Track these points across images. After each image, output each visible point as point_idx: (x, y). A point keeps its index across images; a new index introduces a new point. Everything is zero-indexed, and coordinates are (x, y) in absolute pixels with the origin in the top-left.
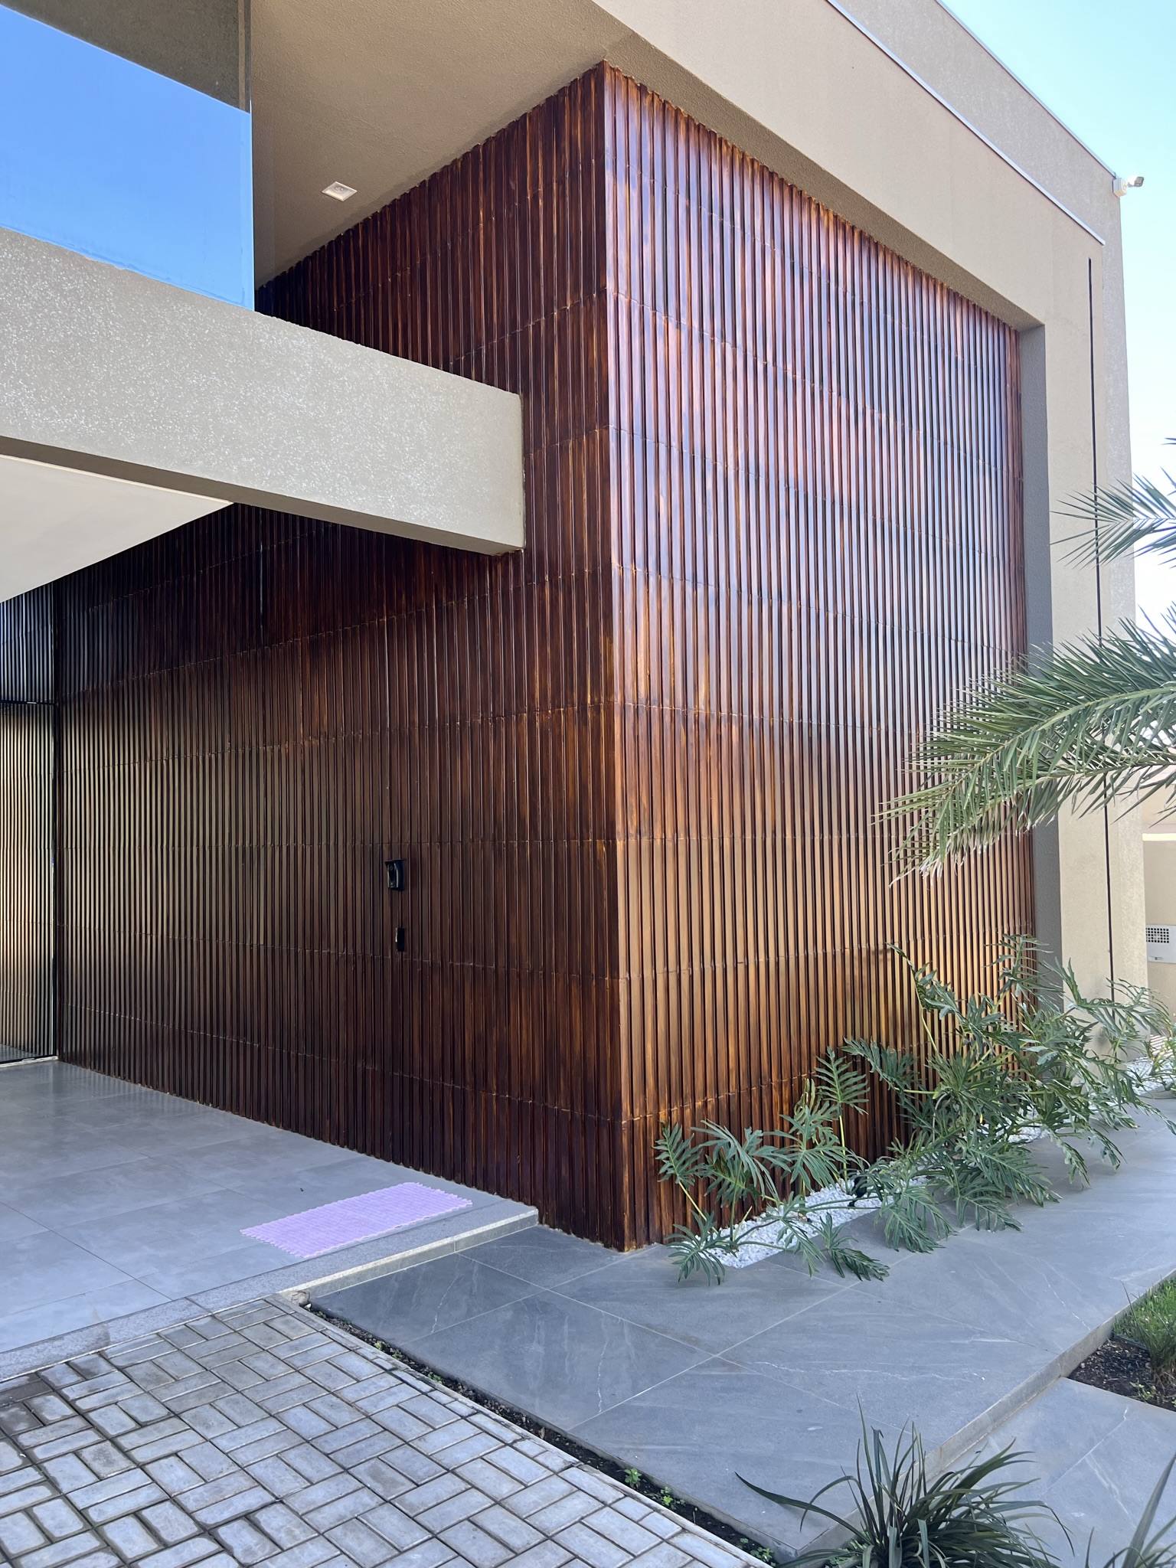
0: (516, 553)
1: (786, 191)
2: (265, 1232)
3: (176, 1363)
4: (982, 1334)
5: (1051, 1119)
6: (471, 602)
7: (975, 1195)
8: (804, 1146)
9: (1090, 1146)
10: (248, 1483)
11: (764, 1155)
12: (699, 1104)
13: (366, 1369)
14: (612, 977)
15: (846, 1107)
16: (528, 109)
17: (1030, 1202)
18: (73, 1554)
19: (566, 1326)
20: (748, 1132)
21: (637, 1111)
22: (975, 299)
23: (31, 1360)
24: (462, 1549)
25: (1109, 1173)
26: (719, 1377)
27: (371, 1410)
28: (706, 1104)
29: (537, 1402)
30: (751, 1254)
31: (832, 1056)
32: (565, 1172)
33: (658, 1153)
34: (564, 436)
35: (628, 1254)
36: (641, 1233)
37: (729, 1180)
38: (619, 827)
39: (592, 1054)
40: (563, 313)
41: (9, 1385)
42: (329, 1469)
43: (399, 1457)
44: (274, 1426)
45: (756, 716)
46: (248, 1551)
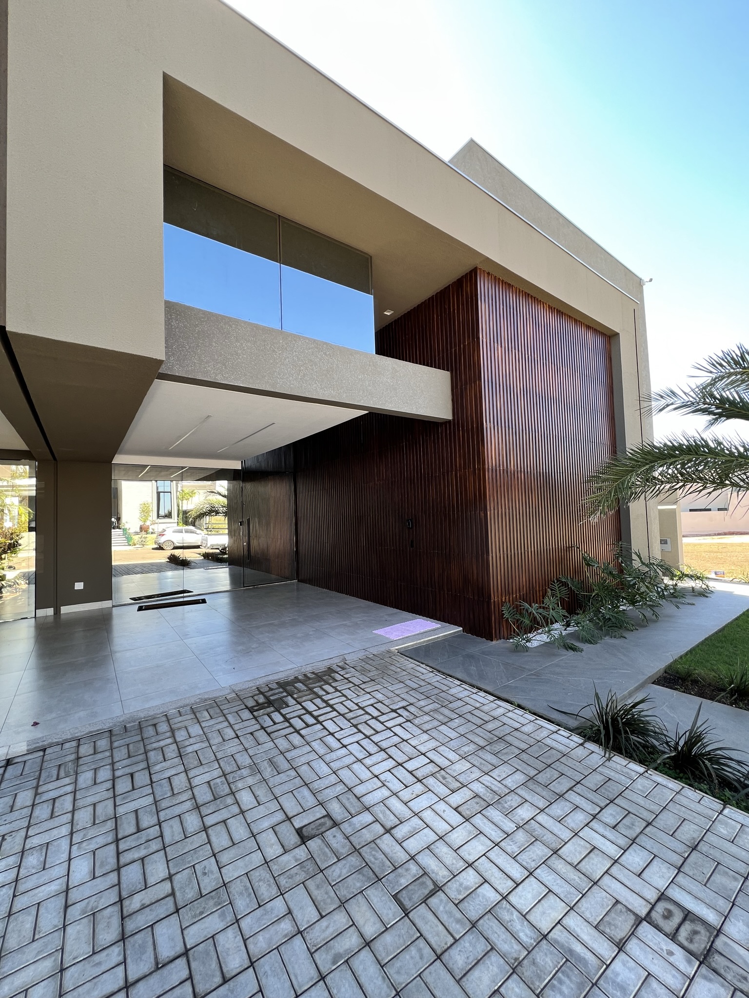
0: (449, 421)
1: (533, 299)
2: (380, 632)
3: (367, 667)
4: (620, 669)
5: (633, 602)
6: (434, 436)
7: (609, 627)
8: (551, 610)
9: (648, 613)
10: (401, 699)
11: (540, 612)
12: (514, 596)
13: (424, 671)
14: (487, 555)
15: (560, 597)
16: (451, 283)
17: (628, 630)
18: (358, 715)
19: (481, 662)
20: (533, 604)
21: (496, 598)
22: (595, 327)
23: (327, 664)
24: (470, 720)
25: (656, 621)
26: (534, 679)
27: (430, 682)
28: (516, 596)
29: (478, 683)
30: (534, 644)
31: (556, 581)
32: (471, 616)
33: (503, 611)
34: (466, 384)
35: (494, 642)
36: (498, 636)
37: (524, 620)
38: (488, 508)
39: (480, 580)
40: (464, 346)
41: (323, 670)
42: (424, 697)
43: (442, 694)
44: (403, 685)
45: (529, 470)
46: (407, 716)
